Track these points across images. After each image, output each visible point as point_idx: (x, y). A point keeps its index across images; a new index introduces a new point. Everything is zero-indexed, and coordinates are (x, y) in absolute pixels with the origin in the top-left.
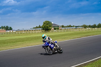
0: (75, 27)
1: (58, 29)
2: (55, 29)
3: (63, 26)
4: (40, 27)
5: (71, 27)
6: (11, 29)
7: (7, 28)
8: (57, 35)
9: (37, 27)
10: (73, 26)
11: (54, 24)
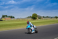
0: (50, 18)
1: (41, 18)
2: (39, 18)
3: (44, 17)
4: (30, 17)
5: (49, 17)
6: (14, 18)
7: (12, 17)
8: (40, 22)
9: (29, 17)
10: (50, 17)
11: (39, 16)
